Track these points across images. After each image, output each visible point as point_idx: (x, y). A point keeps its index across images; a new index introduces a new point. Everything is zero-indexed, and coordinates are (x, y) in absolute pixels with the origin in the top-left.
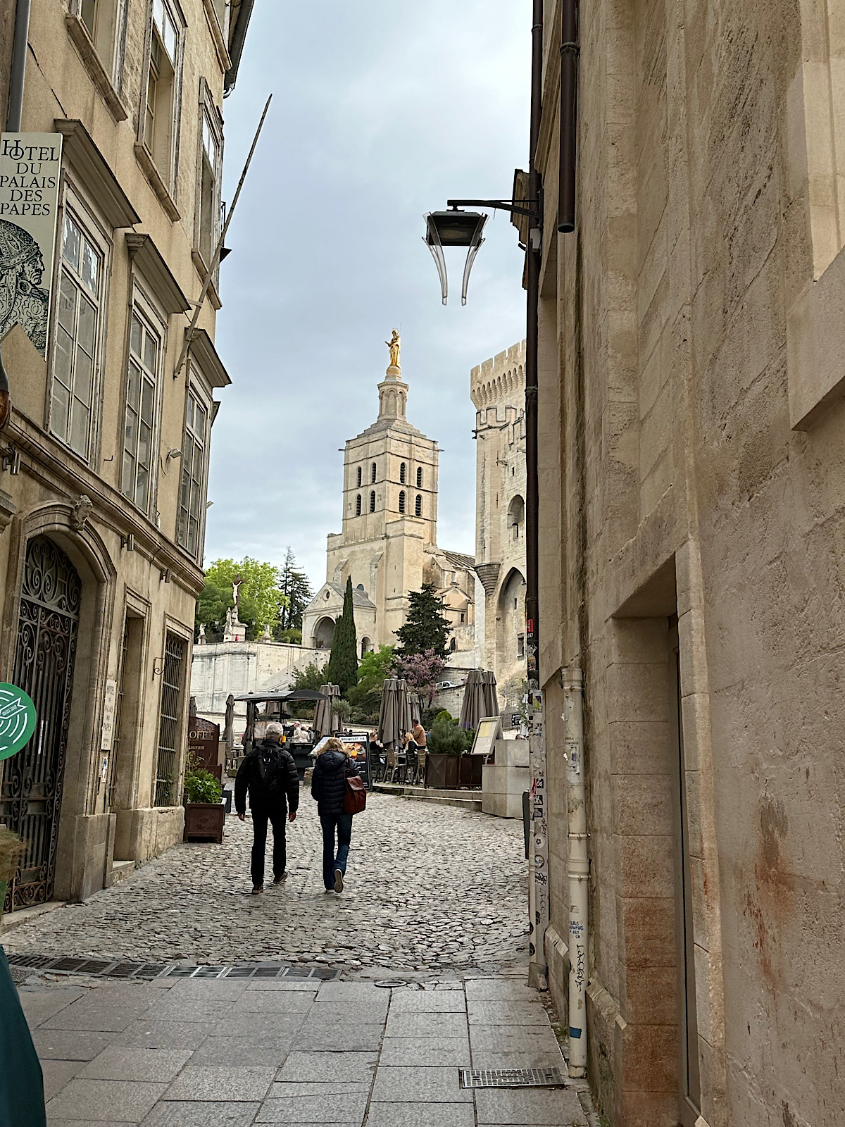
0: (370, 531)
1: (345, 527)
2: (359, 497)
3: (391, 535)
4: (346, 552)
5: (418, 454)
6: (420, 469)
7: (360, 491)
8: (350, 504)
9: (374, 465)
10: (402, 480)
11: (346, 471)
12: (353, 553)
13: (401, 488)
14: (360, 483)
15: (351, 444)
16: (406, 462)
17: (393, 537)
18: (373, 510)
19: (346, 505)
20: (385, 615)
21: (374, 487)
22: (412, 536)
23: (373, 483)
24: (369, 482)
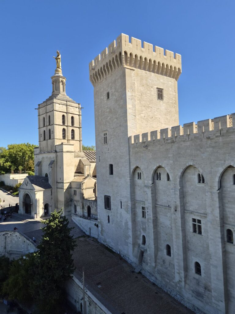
0: (49, 148)
1: (40, 144)
2: (45, 131)
3: (58, 151)
5: (71, 110)
6: (72, 118)
7: (45, 129)
9: (49, 117)
10: (64, 123)
11: (39, 119)
12: (43, 158)
13: (63, 127)
14: (44, 124)
15: (40, 106)
16: (65, 114)
17: (59, 152)
18: (50, 138)
19: (40, 135)
20: (57, 190)
21: (49, 127)
22: (67, 152)
23: (49, 125)
24: (48, 124)
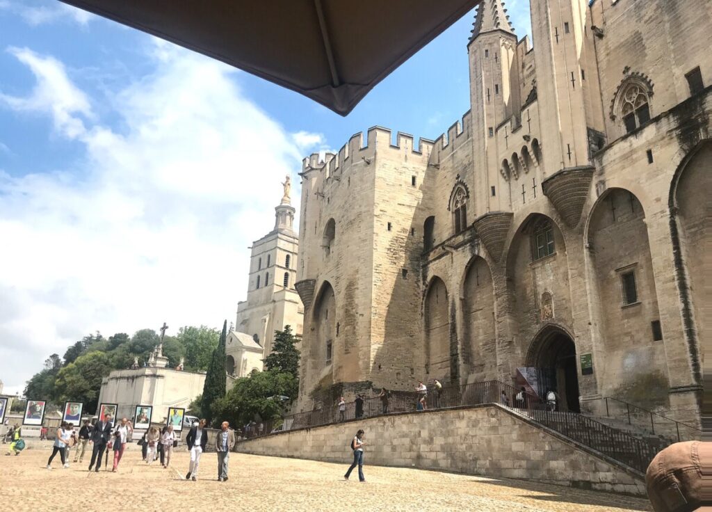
0: (263, 298)
1: (249, 296)
2: (259, 277)
3: (276, 299)
4: (248, 313)
7: (260, 273)
8: (253, 282)
9: (269, 256)
10: (287, 266)
11: (252, 261)
12: (253, 313)
13: (285, 271)
14: (260, 268)
15: (256, 244)
16: (291, 255)
17: (279, 301)
18: (266, 285)
19: (251, 282)
21: (268, 270)
22: (290, 301)
23: (268, 267)
24: (266, 266)
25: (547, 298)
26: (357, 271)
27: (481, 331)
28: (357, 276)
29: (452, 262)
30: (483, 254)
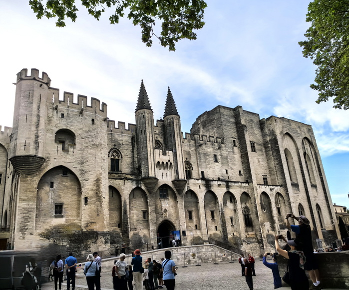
25: (166, 211)
26: (101, 174)
27: (135, 215)
28: (101, 177)
29: (124, 184)
30: (143, 188)
